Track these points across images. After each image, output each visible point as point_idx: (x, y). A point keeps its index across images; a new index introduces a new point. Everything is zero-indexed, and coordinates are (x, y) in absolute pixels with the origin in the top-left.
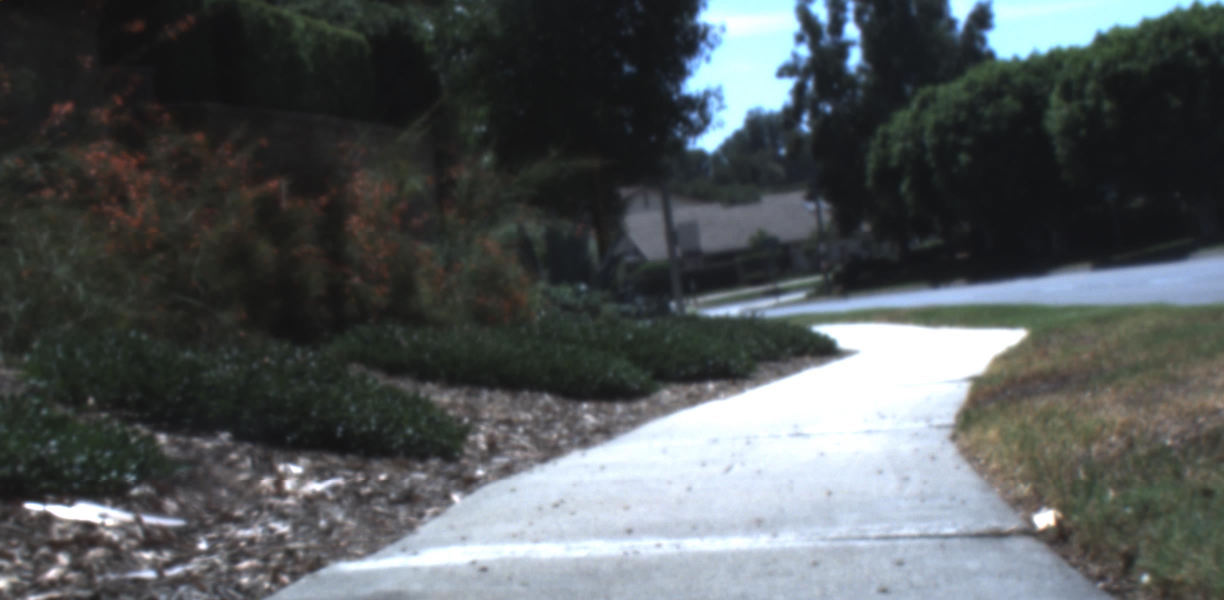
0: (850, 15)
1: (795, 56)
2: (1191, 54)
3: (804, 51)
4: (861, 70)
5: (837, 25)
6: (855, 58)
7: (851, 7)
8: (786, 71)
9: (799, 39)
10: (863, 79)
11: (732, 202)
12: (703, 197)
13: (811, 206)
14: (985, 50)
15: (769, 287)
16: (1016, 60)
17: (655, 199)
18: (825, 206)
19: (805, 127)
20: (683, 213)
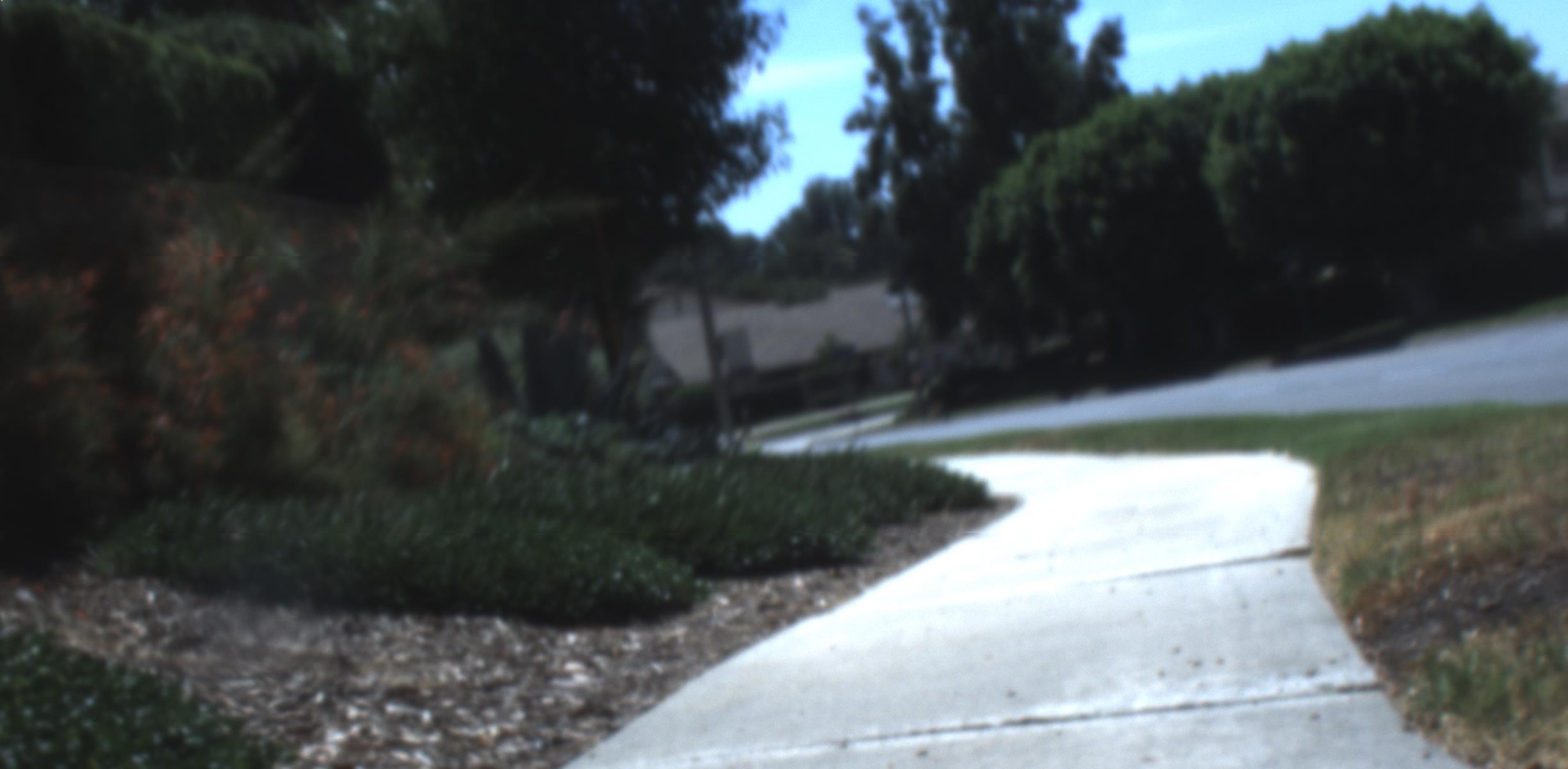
0: (938, 45)
1: (869, 102)
2: (1392, 73)
3: (880, 96)
4: (955, 117)
5: (921, 60)
6: (947, 102)
7: (938, 34)
8: (856, 123)
9: (873, 79)
10: (958, 128)
11: (789, 300)
12: (752, 296)
13: (894, 301)
14: (1115, 83)
15: (845, 410)
16: (1159, 93)
17: (691, 302)
18: (913, 299)
19: (886, 194)
20: (728, 318)
